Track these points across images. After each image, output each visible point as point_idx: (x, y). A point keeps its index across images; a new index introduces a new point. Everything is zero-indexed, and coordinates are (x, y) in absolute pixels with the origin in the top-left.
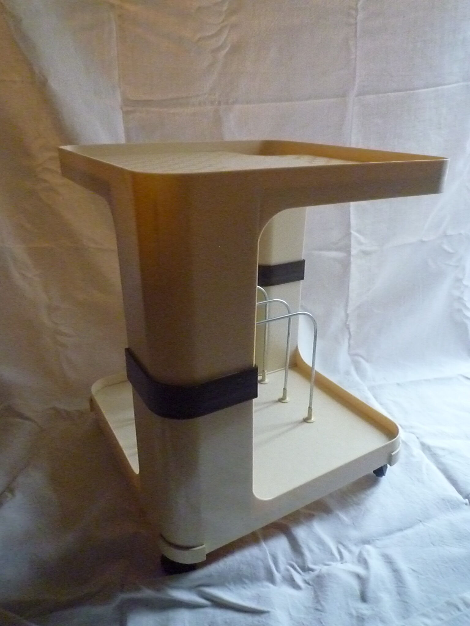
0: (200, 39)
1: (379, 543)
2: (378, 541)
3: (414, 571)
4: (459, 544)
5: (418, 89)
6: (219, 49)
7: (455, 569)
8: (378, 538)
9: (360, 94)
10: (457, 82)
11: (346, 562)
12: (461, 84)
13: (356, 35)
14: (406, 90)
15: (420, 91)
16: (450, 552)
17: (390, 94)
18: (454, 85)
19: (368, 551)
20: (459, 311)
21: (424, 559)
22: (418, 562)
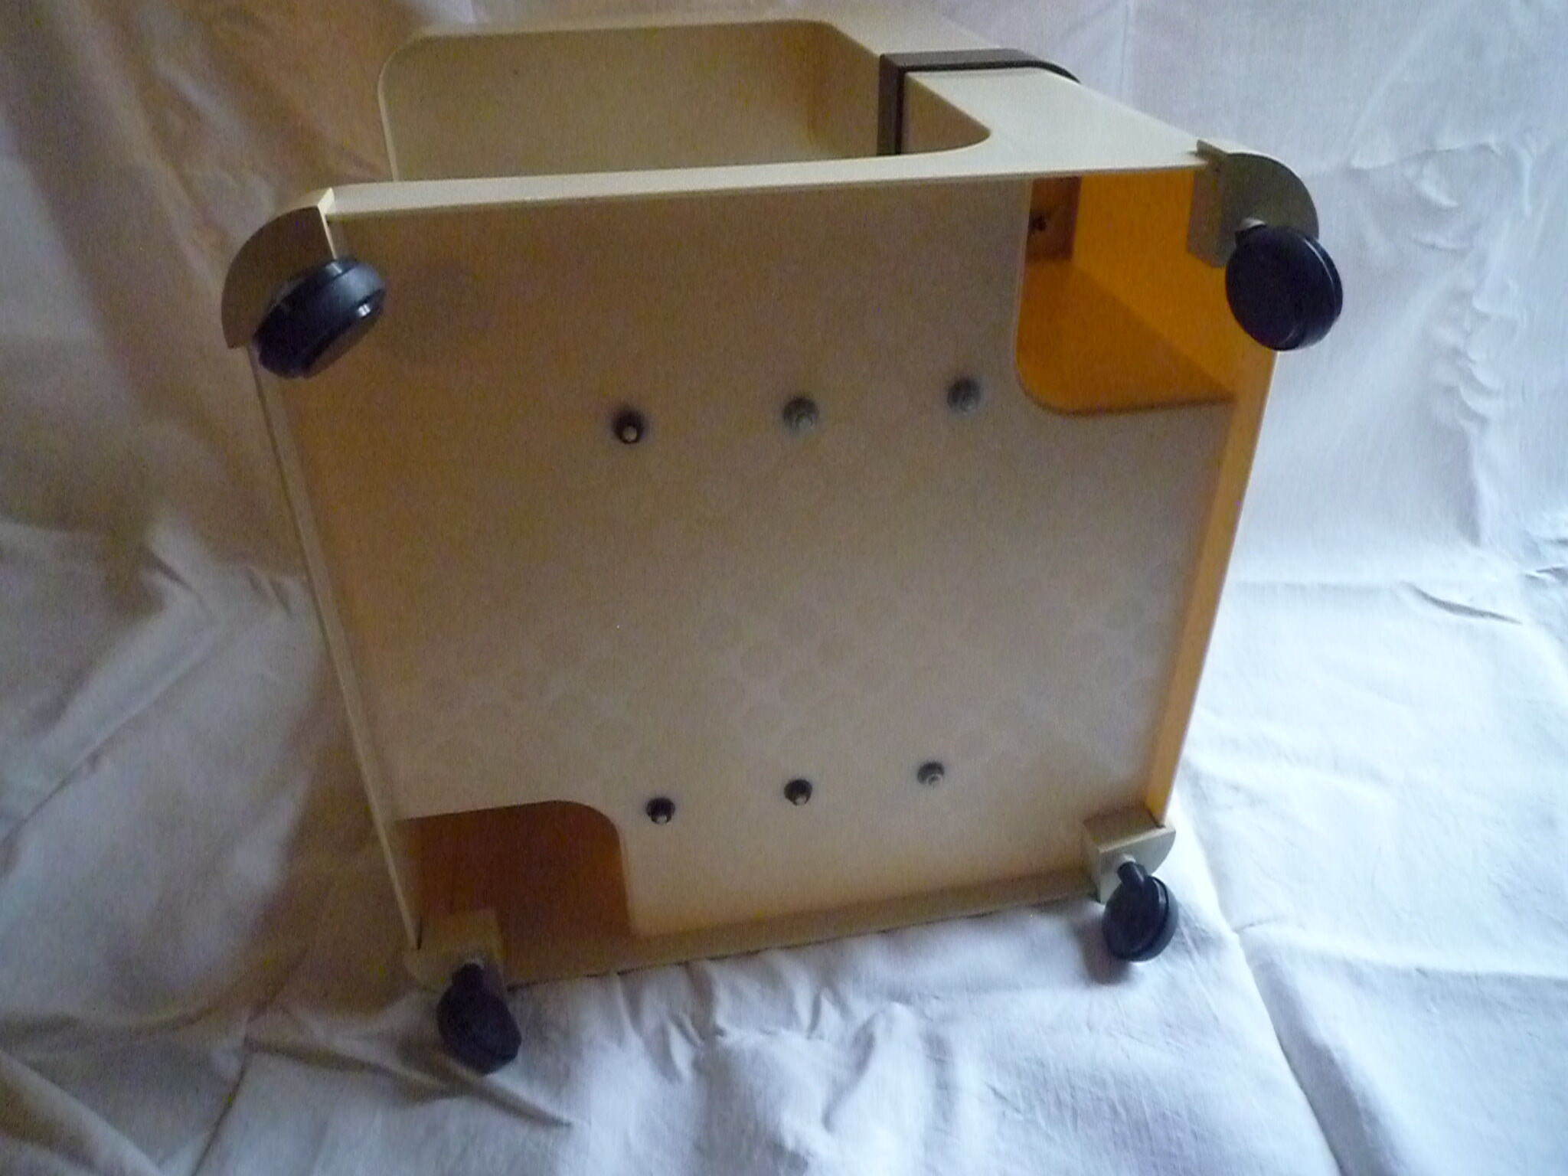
1: (935, 1008)
2: (934, 1001)
3: (995, 1092)
4: (1170, 1040)
7: (1120, 1108)
8: (937, 993)
11: (821, 1037)
16: (1128, 1057)
19: (891, 1020)
21: (1042, 1064)
22: (1019, 1073)
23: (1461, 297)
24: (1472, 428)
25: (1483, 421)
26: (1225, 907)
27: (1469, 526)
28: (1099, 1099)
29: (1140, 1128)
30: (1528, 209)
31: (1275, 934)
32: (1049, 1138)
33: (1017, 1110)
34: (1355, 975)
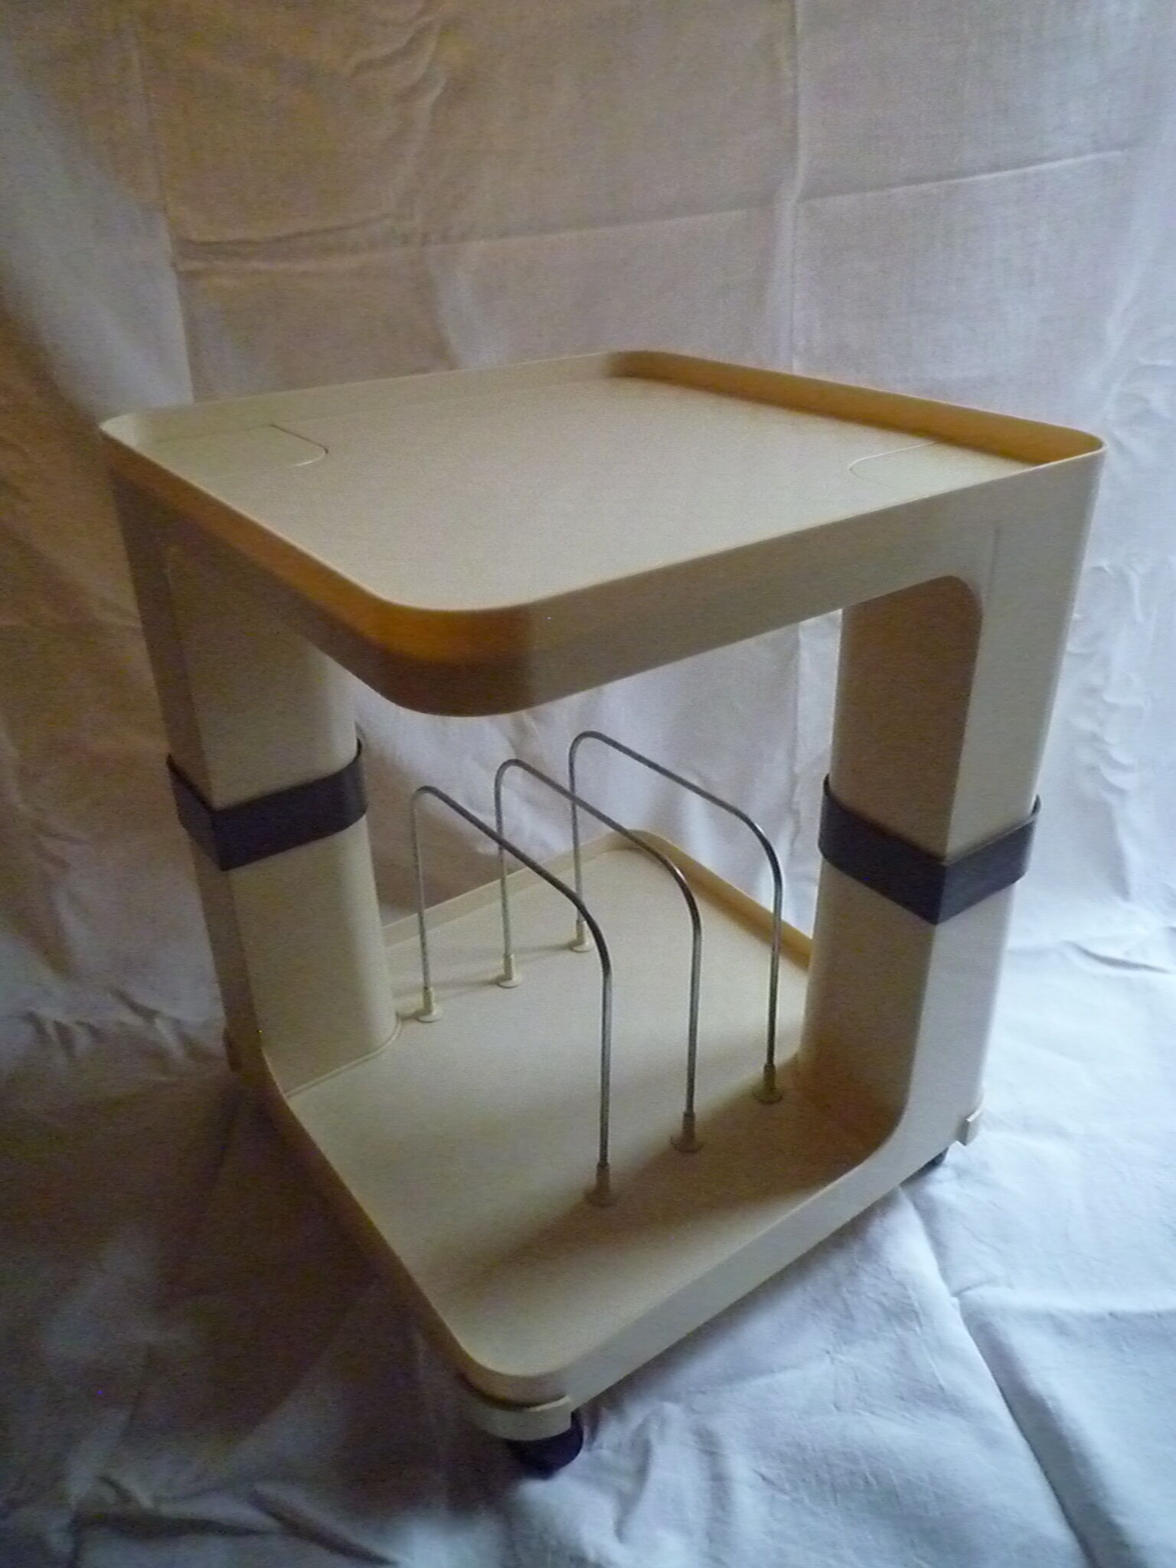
0: (361, 67)
1: (701, 1401)
2: (700, 1396)
3: (764, 1478)
5: (974, 173)
6: (415, 90)
7: (871, 1479)
8: (702, 1388)
9: (809, 194)
10: (1078, 152)
12: (1090, 157)
13: (792, 28)
14: (940, 178)
15: (978, 178)
17: (894, 190)
18: (1070, 162)
19: (663, 1420)
20: (1093, 769)
21: (801, 1448)
22: (782, 1456)
23: (1093, 691)
24: (1112, 799)
25: (1121, 792)
26: (945, 1273)
27: (1119, 883)
28: (852, 1473)
29: (892, 1495)
30: (1140, 617)
31: (989, 1296)
32: (814, 1514)
33: (783, 1491)
34: (1059, 1326)
